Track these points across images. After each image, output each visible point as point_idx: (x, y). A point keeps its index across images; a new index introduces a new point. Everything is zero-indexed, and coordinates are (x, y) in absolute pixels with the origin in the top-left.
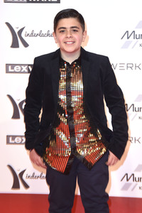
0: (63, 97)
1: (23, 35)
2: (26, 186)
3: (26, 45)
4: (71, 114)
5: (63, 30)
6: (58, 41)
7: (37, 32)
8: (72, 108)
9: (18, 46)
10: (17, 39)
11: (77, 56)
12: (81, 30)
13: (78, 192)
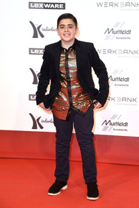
0: (63, 71)
1: (41, 30)
2: (42, 127)
3: (42, 36)
4: (69, 82)
5: (63, 27)
6: (60, 34)
7: (50, 28)
8: (69, 78)
9: (37, 37)
10: (37, 33)
11: (71, 44)
12: (75, 27)
13: (74, 132)
